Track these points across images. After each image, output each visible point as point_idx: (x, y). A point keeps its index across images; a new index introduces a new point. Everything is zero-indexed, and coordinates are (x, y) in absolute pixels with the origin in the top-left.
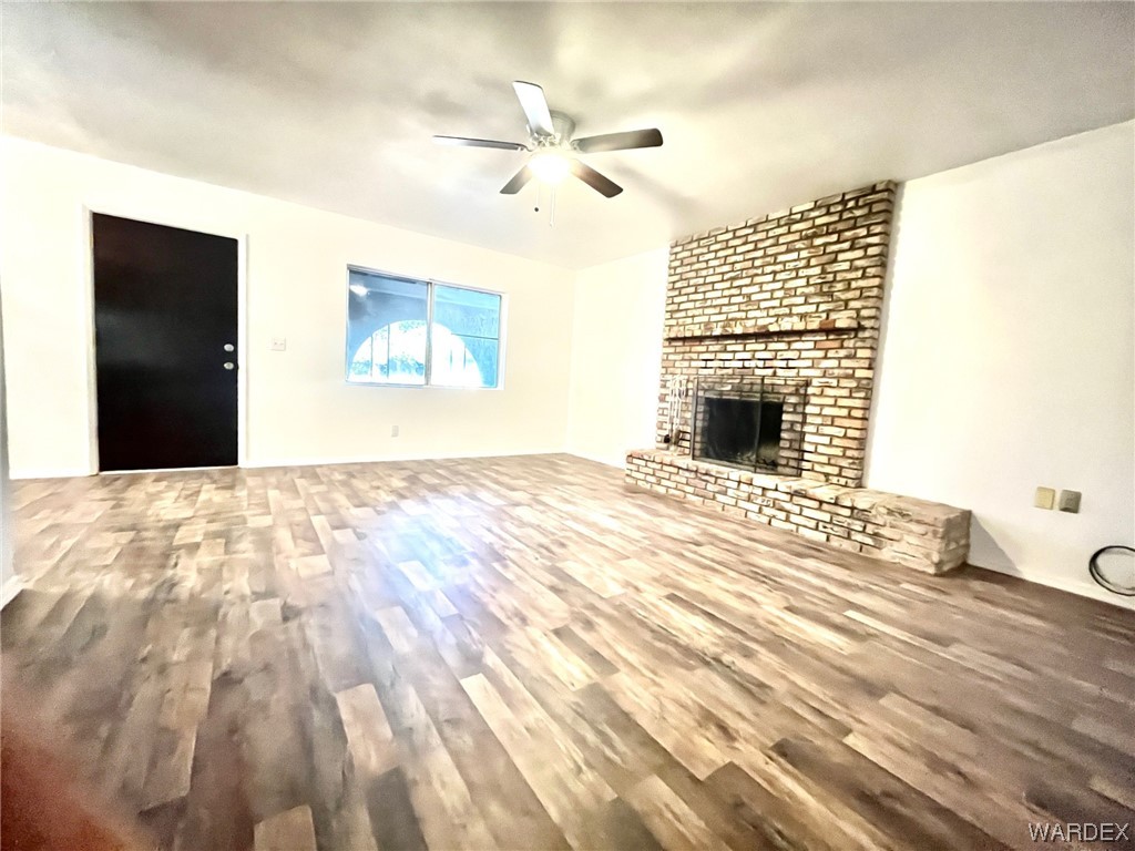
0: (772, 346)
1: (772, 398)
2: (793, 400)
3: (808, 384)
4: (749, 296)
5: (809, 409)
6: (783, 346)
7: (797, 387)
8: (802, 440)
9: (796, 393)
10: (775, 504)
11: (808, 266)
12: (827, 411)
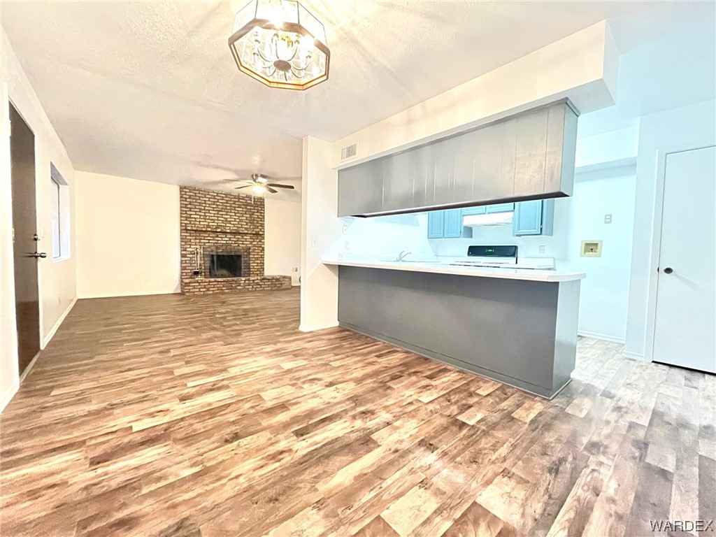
0: (237, 237)
1: (238, 253)
2: (245, 254)
3: (250, 249)
4: (226, 218)
5: (251, 256)
6: (240, 237)
7: (247, 249)
8: (249, 266)
9: (246, 252)
10: (257, 284)
11: (246, 214)
12: (256, 256)
